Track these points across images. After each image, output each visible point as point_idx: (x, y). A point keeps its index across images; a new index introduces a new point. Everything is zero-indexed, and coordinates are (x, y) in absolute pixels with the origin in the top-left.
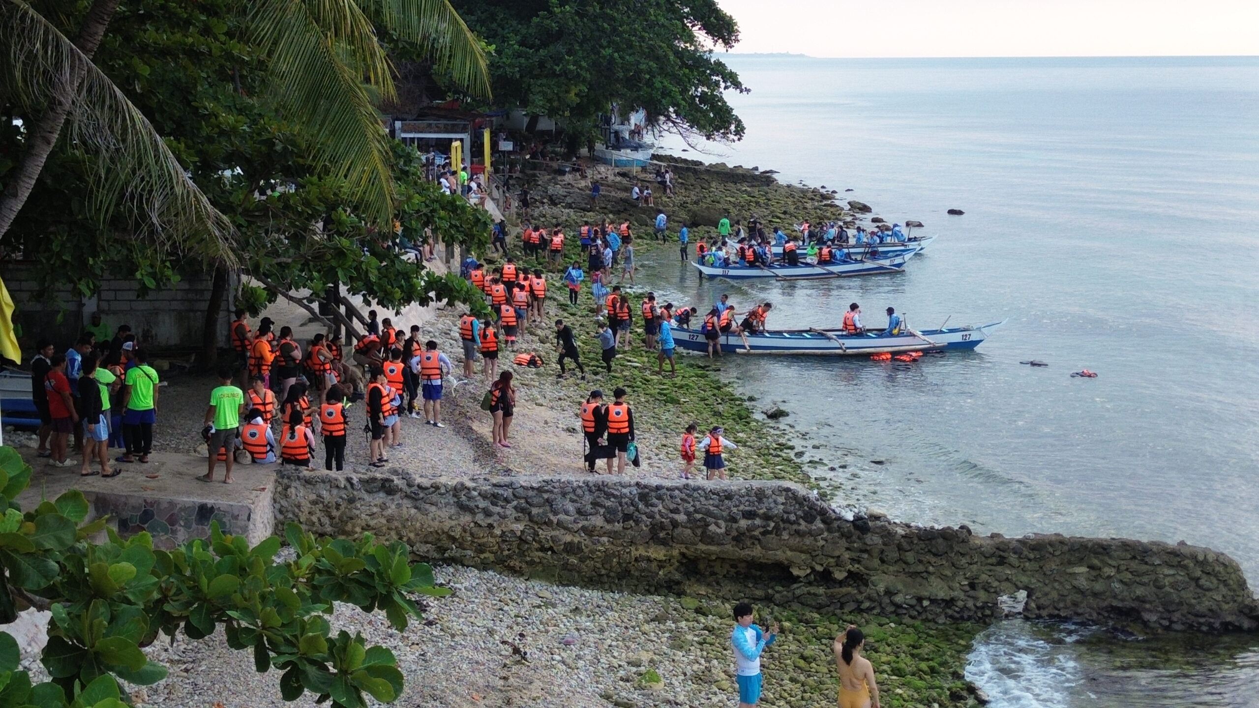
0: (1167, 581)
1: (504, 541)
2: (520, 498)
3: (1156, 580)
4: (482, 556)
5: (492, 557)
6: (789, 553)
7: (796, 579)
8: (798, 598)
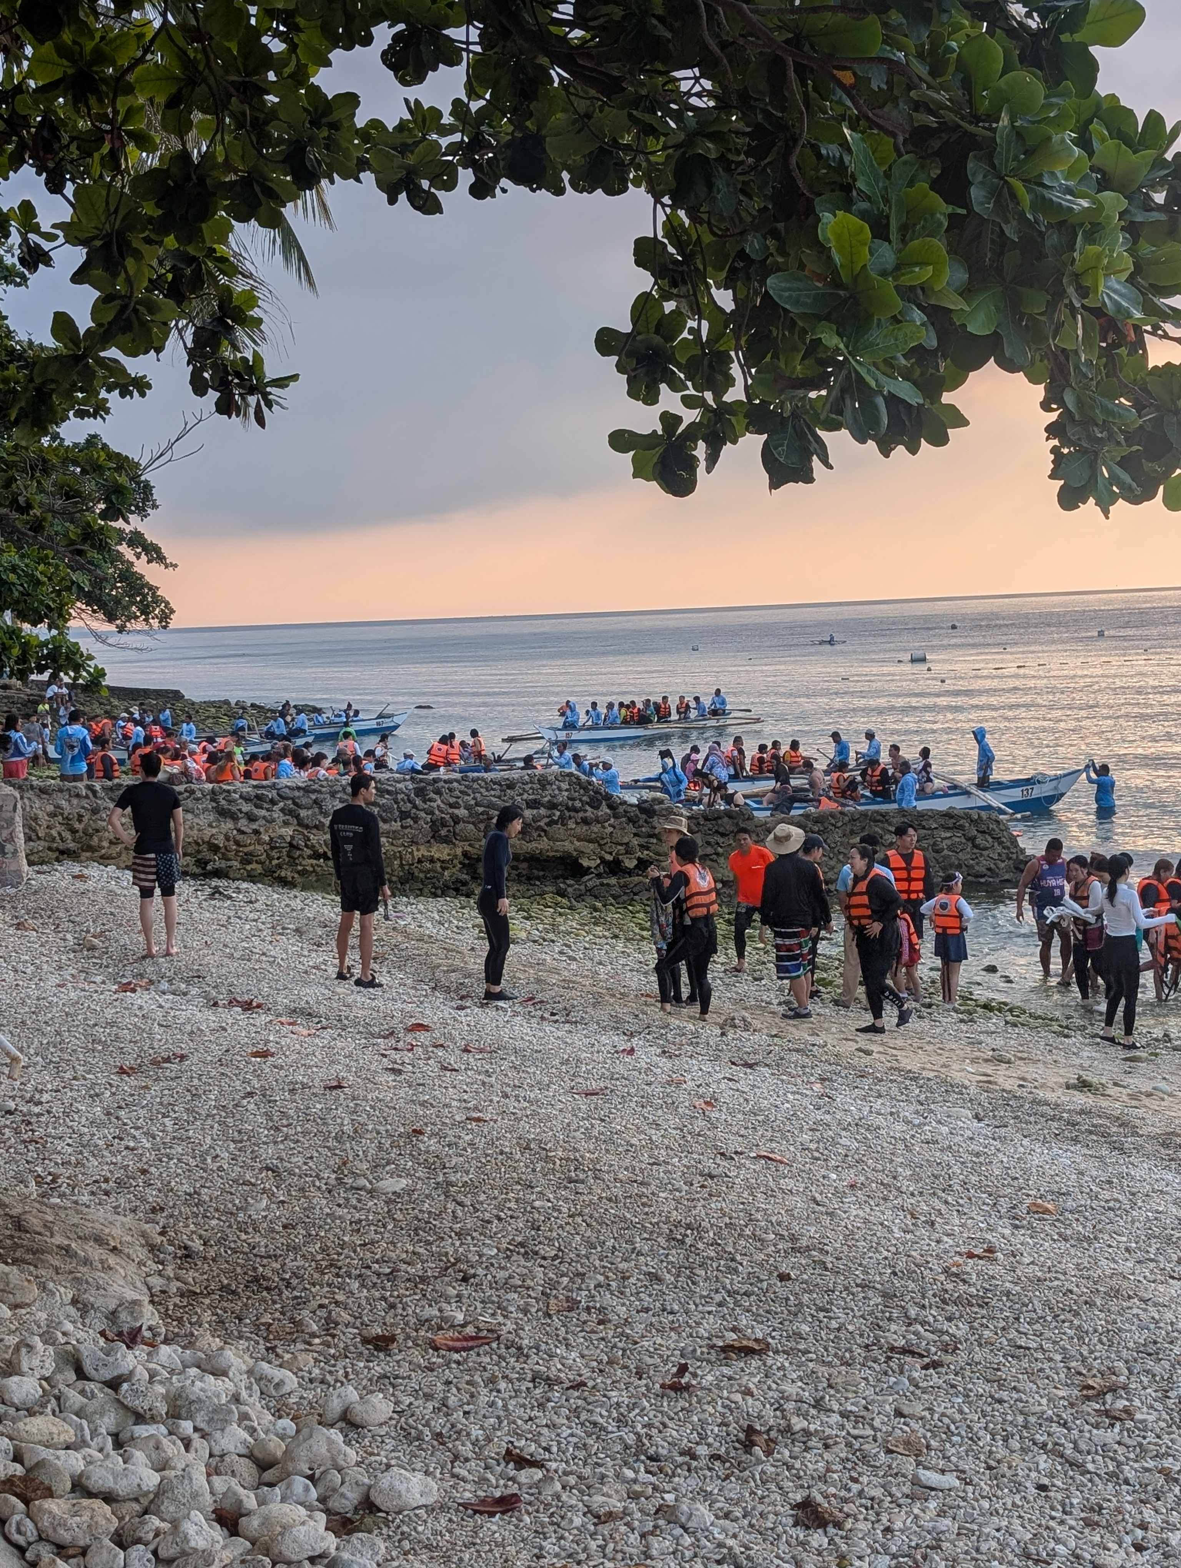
0: (944, 845)
1: (272, 848)
2: (287, 799)
3: (935, 844)
4: (249, 867)
5: (259, 868)
6: (578, 844)
7: (587, 871)
8: (590, 891)
